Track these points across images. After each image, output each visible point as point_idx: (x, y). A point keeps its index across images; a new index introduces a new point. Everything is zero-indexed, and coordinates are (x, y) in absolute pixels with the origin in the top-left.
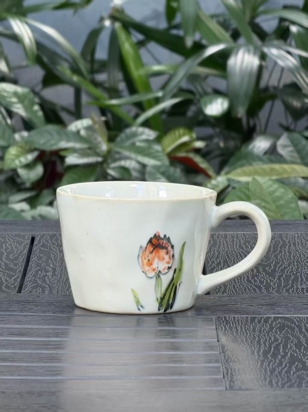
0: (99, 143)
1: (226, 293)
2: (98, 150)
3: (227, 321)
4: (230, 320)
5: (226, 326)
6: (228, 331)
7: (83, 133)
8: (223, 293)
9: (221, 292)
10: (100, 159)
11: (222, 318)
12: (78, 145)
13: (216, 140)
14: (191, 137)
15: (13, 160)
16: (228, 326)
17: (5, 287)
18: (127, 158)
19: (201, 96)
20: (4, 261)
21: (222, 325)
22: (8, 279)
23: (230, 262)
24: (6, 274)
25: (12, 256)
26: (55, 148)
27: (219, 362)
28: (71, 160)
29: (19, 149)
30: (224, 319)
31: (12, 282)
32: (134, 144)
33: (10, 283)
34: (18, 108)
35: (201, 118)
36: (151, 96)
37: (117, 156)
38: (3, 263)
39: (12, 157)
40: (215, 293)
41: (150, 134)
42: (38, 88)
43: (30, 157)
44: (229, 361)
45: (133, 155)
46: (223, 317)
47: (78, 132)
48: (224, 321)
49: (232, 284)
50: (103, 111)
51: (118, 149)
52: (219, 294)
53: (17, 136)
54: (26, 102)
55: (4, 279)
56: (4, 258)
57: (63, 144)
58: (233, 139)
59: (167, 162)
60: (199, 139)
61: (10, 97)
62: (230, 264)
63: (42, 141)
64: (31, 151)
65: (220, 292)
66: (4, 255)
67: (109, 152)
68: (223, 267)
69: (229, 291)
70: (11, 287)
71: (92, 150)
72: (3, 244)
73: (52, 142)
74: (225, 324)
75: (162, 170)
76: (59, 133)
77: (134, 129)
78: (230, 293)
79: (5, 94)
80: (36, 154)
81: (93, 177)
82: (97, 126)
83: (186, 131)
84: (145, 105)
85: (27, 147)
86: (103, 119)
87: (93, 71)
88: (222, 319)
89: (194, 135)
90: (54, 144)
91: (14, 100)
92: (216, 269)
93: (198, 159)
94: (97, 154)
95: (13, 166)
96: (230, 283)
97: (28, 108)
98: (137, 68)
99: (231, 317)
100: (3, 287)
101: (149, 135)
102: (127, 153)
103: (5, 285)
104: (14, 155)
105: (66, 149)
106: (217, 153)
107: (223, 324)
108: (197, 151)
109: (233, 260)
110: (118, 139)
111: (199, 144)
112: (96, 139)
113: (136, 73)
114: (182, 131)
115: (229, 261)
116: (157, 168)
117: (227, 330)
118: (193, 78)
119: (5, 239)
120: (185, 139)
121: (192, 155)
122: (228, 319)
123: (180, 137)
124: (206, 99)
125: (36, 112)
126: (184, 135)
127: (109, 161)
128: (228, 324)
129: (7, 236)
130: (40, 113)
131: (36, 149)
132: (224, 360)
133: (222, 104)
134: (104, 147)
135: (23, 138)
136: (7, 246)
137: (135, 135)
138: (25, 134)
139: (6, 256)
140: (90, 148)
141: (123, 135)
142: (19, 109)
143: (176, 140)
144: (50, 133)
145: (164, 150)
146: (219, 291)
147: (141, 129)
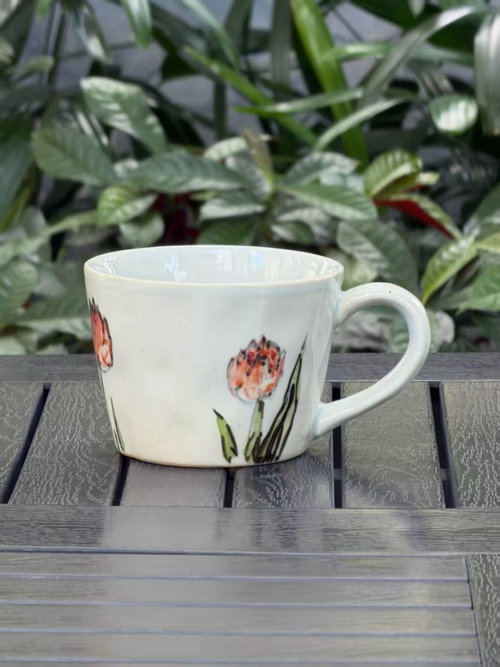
0: (259, 179)
1: (485, 503)
2: (256, 193)
3: (488, 564)
4: (493, 562)
5: (487, 575)
6: (491, 587)
7: (231, 163)
8: (480, 505)
9: (476, 502)
10: (259, 208)
11: (480, 559)
12: (222, 185)
13: (455, 169)
14: (416, 166)
15: (112, 210)
16: (491, 575)
17: (91, 493)
18: (304, 206)
19: (432, 96)
20: (91, 439)
21: (480, 573)
22: (97, 476)
23: (490, 438)
24: (93, 465)
25: (105, 429)
26: (183, 189)
27: (476, 654)
28: (211, 210)
29: (123, 192)
30: (481, 560)
31: (103, 481)
32: (317, 181)
33: (100, 483)
34: (121, 121)
35: (430, 132)
36: (345, 97)
37: (289, 202)
38: (89, 442)
39: (111, 205)
40: (464, 504)
41: (343, 164)
42: (155, 81)
43: (141, 205)
44: (493, 653)
45: (316, 201)
46: (480, 556)
47: (223, 162)
48: (482, 564)
49: (495, 485)
50: (266, 123)
51: (290, 191)
52: (472, 506)
53: (119, 168)
54: (135, 112)
55: (90, 476)
56: (91, 432)
57: (197, 183)
58: (484, 165)
59: (373, 211)
60: (428, 168)
61: (108, 102)
62: (490, 443)
63: (161, 178)
64: (143, 193)
65: (474, 502)
66: (90, 427)
67: (276, 196)
68: (477, 449)
69: (489, 500)
70: (101, 491)
71: (247, 192)
72: (90, 405)
73: (179, 179)
74: (484, 572)
75: (366, 228)
76: (190, 164)
77: (316, 156)
78: (493, 504)
79: (99, 97)
80: (150, 200)
81: (249, 239)
82: (254, 152)
83: (406, 156)
84: (337, 111)
85: (136, 188)
86: (265, 137)
87: (245, 51)
88: (479, 561)
89: (420, 163)
90: (182, 183)
91: (115, 107)
92: (465, 454)
93: (426, 204)
94: (256, 200)
95: (112, 220)
96: (492, 483)
97: (136, 121)
98: (322, 49)
99: (495, 555)
100: (89, 493)
101: (342, 167)
102: (304, 197)
103: (92, 489)
104: (114, 201)
105: (202, 191)
106: (457, 189)
107: (480, 570)
108: (424, 190)
109: (495, 434)
110: (291, 173)
111: (428, 178)
112: (253, 173)
113: (321, 57)
114: (398, 155)
115: (488, 436)
116: (357, 225)
117: (489, 584)
118: (418, 64)
119: (94, 394)
120: (405, 169)
121: (415, 198)
122: (489, 560)
123: (396, 166)
124: (439, 101)
125: (151, 127)
126: (402, 162)
127: (276, 211)
128: (490, 570)
129: (96, 388)
130: (159, 130)
131: (150, 192)
132: (484, 651)
133: (466, 111)
134: (267, 186)
135: (129, 171)
136: (96, 408)
137: (318, 166)
138: (133, 164)
139: (94, 428)
140: (242, 190)
141: (298, 167)
142: (122, 123)
143: (388, 171)
144: (174, 164)
145: (367, 191)
146: (472, 500)
147: (328, 157)
